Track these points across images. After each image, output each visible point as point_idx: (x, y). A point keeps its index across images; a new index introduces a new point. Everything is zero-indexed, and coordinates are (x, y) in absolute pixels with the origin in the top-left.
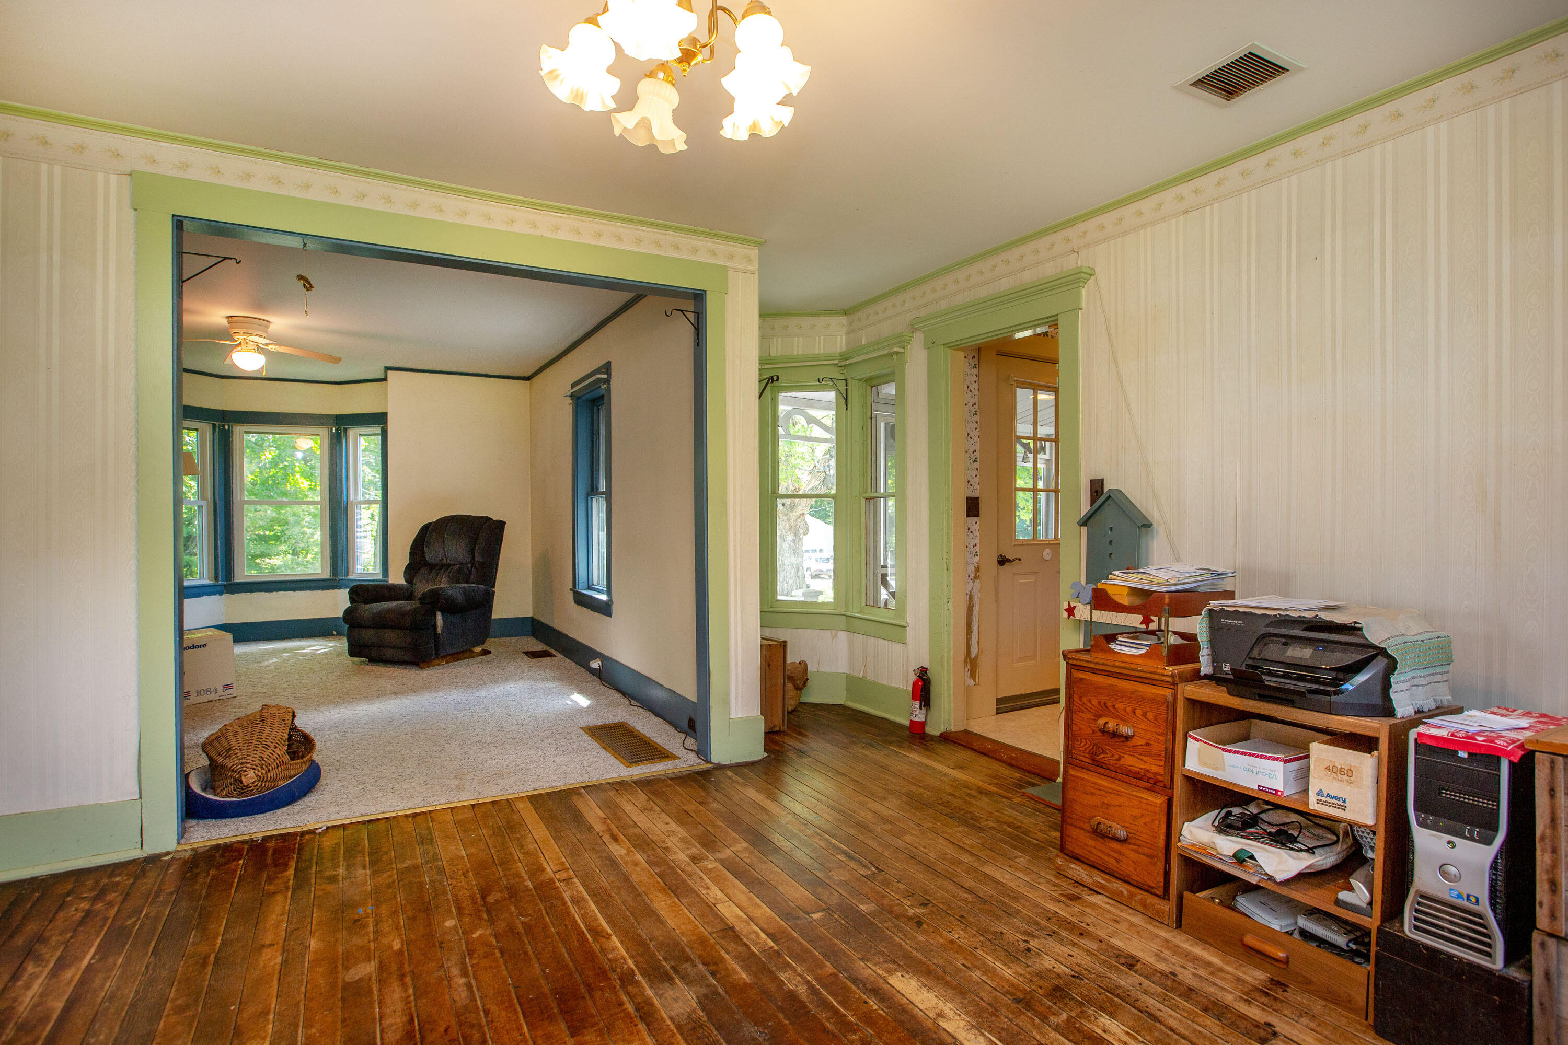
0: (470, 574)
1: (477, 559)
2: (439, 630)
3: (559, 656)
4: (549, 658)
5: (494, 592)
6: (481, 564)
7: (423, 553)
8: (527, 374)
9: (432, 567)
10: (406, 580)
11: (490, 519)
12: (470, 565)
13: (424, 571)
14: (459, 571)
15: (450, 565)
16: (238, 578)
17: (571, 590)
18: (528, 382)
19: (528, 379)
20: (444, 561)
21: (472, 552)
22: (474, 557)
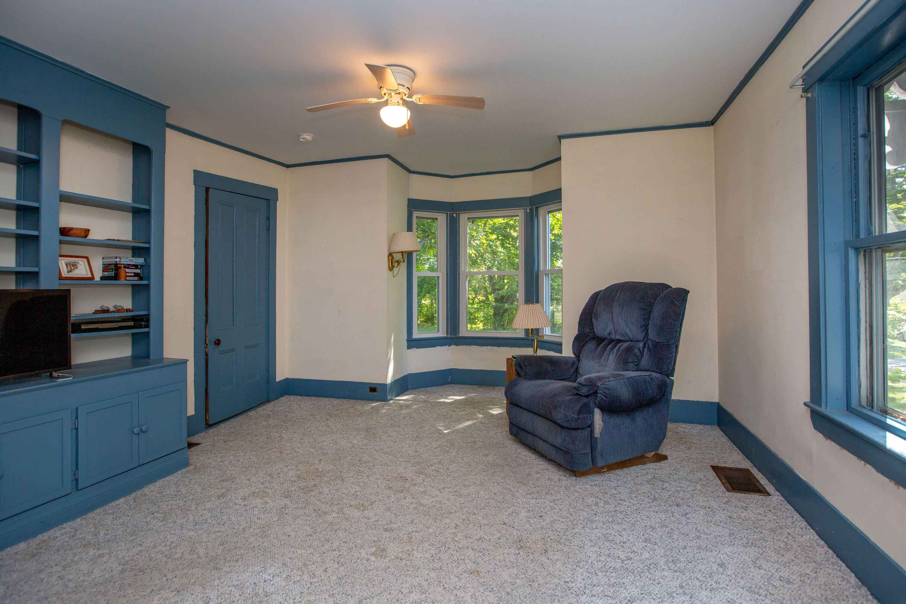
0: (642, 356)
1: (650, 336)
2: (597, 432)
3: (776, 498)
4: (756, 497)
5: (672, 382)
6: (656, 345)
7: (592, 324)
8: (710, 119)
9: (600, 340)
10: (574, 353)
11: (667, 287)
12: (641, 345)
13: (591, 345)
14: (629, 350)
15: (619, 341)
16: (463, 333)
17: (805, 404)
18: (712, 127)
19: (712, 123)
20: (613, 336)
21: (645, 328)
22: (647, 334)
